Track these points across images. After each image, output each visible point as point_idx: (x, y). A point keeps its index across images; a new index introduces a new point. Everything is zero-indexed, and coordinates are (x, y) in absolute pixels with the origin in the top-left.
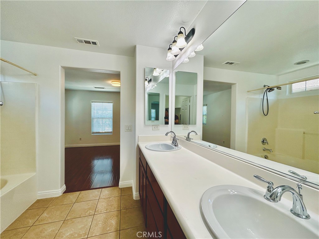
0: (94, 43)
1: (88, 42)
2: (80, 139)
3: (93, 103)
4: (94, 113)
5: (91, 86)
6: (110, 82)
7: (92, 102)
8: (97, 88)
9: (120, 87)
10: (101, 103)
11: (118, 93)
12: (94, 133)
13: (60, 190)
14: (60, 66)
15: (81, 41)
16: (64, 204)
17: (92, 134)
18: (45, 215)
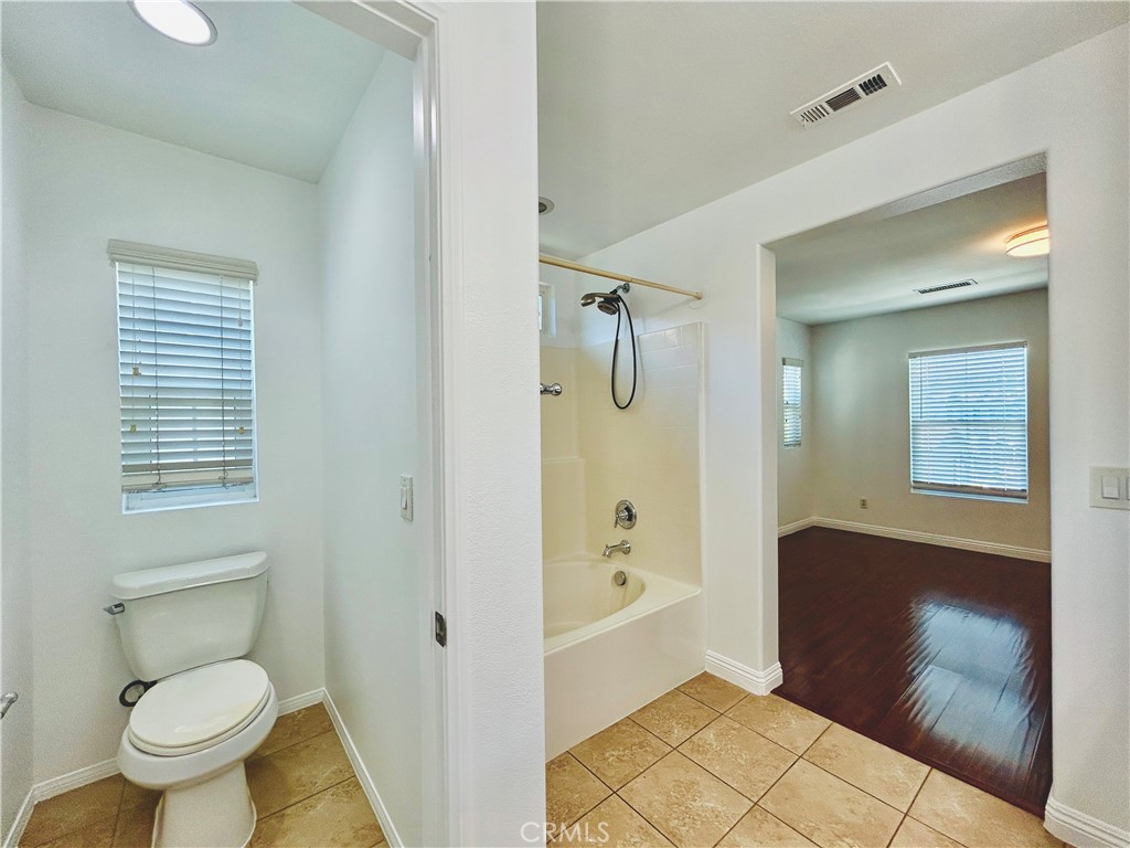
0: (875, 84)
1: (848, 97)
2: (864, 504)
3: (917, 361)
4: (920, 402)
5: (901, 289)
6: (999, 243)
7: (913, 356)
8: (931, 290)
9: (1047, 257)
10: (961, 357)
11: (1042, 291)
12: (919, 485)
13: (762, 674)
14: (758, 246)
15: (815, 115)
16: (767, 735)
17: (912, 491)
18: (709, 735)
